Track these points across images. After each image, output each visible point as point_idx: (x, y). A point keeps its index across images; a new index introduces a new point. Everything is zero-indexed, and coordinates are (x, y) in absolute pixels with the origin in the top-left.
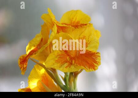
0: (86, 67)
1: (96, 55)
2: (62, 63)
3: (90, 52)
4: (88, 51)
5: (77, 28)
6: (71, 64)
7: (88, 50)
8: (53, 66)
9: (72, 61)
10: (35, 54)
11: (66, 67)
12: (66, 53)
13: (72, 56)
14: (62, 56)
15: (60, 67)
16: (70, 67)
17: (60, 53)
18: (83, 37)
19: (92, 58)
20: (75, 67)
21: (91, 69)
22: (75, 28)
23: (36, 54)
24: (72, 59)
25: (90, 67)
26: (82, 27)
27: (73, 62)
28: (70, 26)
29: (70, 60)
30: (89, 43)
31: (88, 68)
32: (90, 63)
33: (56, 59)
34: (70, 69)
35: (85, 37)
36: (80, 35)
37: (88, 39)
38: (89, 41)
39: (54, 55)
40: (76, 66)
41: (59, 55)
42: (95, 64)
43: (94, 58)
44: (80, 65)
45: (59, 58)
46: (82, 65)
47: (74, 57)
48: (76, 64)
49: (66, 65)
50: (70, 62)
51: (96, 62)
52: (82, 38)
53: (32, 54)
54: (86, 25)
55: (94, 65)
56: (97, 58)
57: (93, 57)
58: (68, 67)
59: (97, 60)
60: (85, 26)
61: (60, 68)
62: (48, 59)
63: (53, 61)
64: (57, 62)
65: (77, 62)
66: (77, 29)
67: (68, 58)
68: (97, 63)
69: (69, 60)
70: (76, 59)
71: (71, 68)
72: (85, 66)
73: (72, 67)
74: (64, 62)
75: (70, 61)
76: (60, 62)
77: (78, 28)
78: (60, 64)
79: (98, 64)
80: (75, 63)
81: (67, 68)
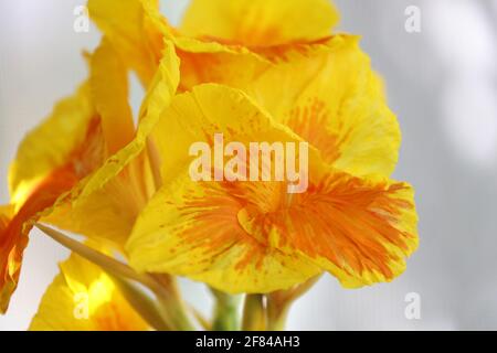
0: (344, 264)
1: (391, 196)
2: (214, 245)
3: (356, 180)
4: (347, 179)
5: (278, 59)
6: (263, 247)
7: (344, 174)
8: (173, 263)
9: (266, 235)
10: (64, 199)
11: (240, 266)
12: (229, 194)
13: (264, 207)
14: (210, 208)
15: (207, 264)
16: (258, 266)
17: (199, 193)
18: (313, 108)
19: (373, 213)
20: (283, 264)
21: (366, 273)
22: (272, 59)
23: (74, 203)
24: (262, 221)
25: (363, 260)
26: (306, 55)
27: (275, 237)
28: (245, 51)
29: (254, 228)
30: (346, 137)
31: (351, 270)
32: (361, 239)
33: (186, 224)
34: (260, 276)
35: (322, 105)
36: (296, 98)
37: (339, 113)
38: (341, 125)
39: (169, 203)
40: (287, 259)
41: (196, 204)
42: (388, 246)
43: (382, 212)
44: (312, 253)
45: (197, 218)
46: (322, 255)
47: (277, 214)
48: (287, 249)
49: (238, 252)
50: (255, 240)
51: (391, 235)
52: (306, 110)
53: (50, 203)
54: (323, 41)
55: (384, 250)
56: (399, 213)
57: (373, 210)
58: (251, 267)
59: (397, 227)
60: (322, 47)
61: (206, 270)
62: (141, 224)
63: (169, 238)
64: (190, 241)
65: (292, 235)
66: (281, 65)
67: (242, 215)
68: (402, 237)
69: (249, 231)
70: (289, 221)
71: (264, 268)
72: (337, 258)
73: (272, 264)
74: (225, 238)
75: (259, 236)
76: (208, 241)
77: (285, 59)
78: (207, 248)
79: (402, 245)
80: (283, 241)
81: (245, 272)
